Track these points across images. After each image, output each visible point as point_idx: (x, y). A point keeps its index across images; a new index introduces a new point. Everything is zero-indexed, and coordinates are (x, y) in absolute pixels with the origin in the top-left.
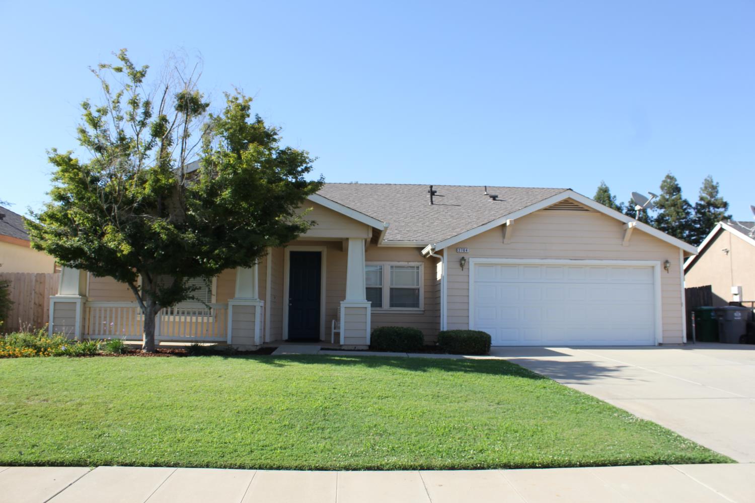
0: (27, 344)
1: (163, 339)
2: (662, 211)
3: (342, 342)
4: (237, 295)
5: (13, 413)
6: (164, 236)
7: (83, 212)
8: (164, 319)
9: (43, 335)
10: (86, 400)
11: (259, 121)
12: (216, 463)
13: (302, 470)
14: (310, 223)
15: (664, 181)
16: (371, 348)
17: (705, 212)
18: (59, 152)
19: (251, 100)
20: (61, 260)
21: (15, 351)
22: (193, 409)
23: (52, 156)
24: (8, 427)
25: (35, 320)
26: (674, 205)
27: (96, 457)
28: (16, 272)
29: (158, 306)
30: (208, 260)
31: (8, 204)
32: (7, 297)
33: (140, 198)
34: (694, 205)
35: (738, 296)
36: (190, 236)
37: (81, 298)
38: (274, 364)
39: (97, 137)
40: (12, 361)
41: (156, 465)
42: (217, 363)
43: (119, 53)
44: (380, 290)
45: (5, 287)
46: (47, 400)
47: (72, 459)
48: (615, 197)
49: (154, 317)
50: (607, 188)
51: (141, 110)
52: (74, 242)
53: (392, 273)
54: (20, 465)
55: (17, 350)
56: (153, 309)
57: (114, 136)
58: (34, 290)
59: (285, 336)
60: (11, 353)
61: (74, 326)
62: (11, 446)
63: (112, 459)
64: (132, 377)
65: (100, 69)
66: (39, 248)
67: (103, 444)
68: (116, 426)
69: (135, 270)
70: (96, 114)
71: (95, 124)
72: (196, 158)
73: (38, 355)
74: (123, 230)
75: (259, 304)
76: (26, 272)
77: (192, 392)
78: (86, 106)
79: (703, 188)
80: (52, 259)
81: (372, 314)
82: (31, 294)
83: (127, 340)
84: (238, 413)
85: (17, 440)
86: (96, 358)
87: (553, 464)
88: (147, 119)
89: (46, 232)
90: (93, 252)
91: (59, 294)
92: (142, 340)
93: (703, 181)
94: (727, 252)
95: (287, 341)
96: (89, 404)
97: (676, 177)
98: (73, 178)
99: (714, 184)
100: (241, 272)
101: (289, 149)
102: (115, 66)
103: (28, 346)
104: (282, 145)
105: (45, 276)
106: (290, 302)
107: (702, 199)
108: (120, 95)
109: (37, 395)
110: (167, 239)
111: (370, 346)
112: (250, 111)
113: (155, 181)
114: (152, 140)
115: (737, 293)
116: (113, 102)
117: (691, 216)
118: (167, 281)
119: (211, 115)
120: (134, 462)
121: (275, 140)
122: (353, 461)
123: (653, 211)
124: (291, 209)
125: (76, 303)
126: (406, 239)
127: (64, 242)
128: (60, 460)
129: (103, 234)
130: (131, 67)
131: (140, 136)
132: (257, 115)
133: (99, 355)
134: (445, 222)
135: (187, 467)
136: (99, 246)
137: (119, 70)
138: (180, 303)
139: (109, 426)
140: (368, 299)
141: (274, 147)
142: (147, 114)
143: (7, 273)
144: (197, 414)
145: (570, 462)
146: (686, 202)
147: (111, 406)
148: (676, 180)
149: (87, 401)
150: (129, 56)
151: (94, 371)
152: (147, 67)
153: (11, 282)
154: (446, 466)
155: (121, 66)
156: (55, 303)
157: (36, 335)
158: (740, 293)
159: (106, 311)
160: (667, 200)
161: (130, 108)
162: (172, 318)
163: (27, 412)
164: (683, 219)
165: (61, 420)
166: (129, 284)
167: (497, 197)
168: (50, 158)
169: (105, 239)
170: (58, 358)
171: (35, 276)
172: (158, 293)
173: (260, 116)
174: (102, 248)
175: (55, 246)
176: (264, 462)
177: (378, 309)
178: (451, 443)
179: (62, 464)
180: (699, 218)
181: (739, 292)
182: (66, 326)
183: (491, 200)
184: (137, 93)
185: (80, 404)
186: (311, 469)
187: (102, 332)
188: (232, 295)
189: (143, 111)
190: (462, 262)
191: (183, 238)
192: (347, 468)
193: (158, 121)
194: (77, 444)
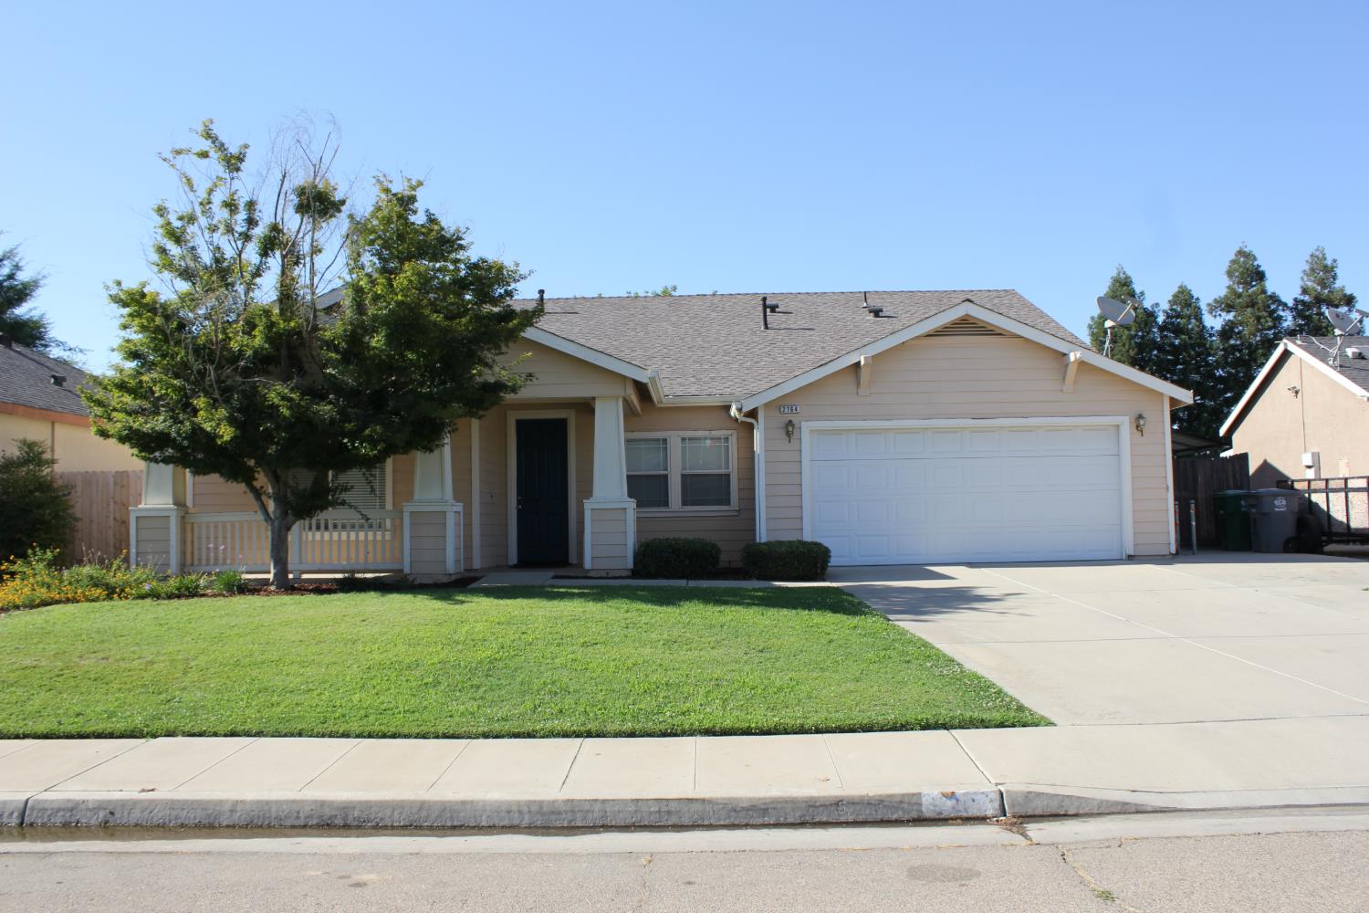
0: (95, 583)
1: (306, 569)
2: (1231, 316)
3: (588, 565)
4: (417, 496)
5: (58, 676)
6: (285, 412)
7: (164, 378)
8: (307, 537)
9: (119, 568)
10: (160, 658)
11: (432, 220)
12: (313, 730)
13: (426, 738)
14: (524, 376)
15: (1233, 262)
16: (635, 573)
17: (1310, 316)
18: (125, 286)
19: (420, 184)
20: (140, 452)
21: (76, 593)
22: (306, 664)
23: (114, 291)
24: (48, 693)
25: (117, 545)
26: (1252, 304)
27: (155, 726)
28: (83, 471)
29: (290, 518)
30: (361, 444)
31: (81, 351)
32: (69, 511)
33: (249, 353)
34: (1291, 303)
35: (1313, 470)
36: (325, 409)
37: (177, 510)
38: (453, 600)
39: (183, 258)
40: (70, 607)
41: (233, 734)
42: (371, 600)
43: (201, 129)
44: (663, 480)
45: (64, 495)
46: (107, 659)
47: (123, 729)
48: (1142, 293)
49: (286, 535)
50: (1128, 277)
51: (242, 216)
52: (159, 423)
53: (684, 449)
54: (59, 737)
55: (79, 591)
56: (284, 522)
57: (207, 258)
58: (113, 498)
59: (513, 557)
60: (69, 596)
61: (168, 552)
62: (49, 716)
63: (175, 728)
64: (236, 625)
65: (175, 158)
66: (103, 434)
67: (170, 711)
68: (193, 689)
69: (252, 463)
70: (177, 224)
71: (177, 238)
72: (338, 283)
73: (111, 599)
74: (227, 401)
75: (453, 510)
76: (98, 470)
77: (314, 642)
78: (161, 211)
79: (1308, 272)
80: (127, 450)
81: (639, 520)
82: (108, 505)
83: (247, 573)
84: (369, 668)
85: (59, 708)
86: (196, 599)
87: (777, 730)
88: (253, 229)
89: (115, 410)
90: (184, 438)
91: (143, 503)
92: (269, 572)
93: (1308, 258)
94: (1297, 392)
95: (515, 567)
96: (164, 661)
97: (1256, 253)
98: (146, 327)
99: (1329, 262)
100: (421, 461)
101: (484, 261)
102: (197, 149)
103: (96, 585)
104: (473, 255)
105: (128, 476)
106: (519, 502)
107: (1305, 291)
108: (210, 192)
109: (95, 652)
110: (292, 416)
111: (633, 571)
112: (416, 204)
113: (267, 326)
114: (261, 262)
115: (1311, 464)
116: (201, 204)
117: (1285, 324)
118: (303, 479)
119: (351, 217)
120: (205, 731)
121: (462, 247)
122: (496, 727)
123: (1215, 316)
124: (488, 356)
125: (168, 517)
126: (706, 392)
127: (141, 425)
128: (109, 730)
129: (195, 411)
130: (222, 147)
131: (243, 256)
132: (427, 211)
133: (203, 595)
134: (780, 359)
135: (273, 736)
136: (193, 429)
137: (204, 155)
138: (324, 512)
139: (184, 689)
140: (630, 495)
141: (462, 258)
142: (251, 222)
143: (70, 473)
144: (309, 671)
145: (802, 726)
146: (1274, 299)
147: (193, 663)
148: (1255, 259)
149: (162, 658)
150: (216, 130)
151: (185, 618)
152: (246, 146)
153: (73, 487)
154: (623, 732)
155: (207, 149)
156: (137, 518)
157: (108, 568)
158: (1316, 464)
159: (216, 527)
160: (1240, 296)
161: (225, 214)
162: (318, 535)
163: (76, 674)
164: (1270, 329)
165: (121, 683)
166: (247, 484)
167: (881, 311)
168: (111, 296)
169: (198, 419)
170: (140, 601)
171: (114, 476)
172: (291, 498)
173: (432, 212)
174: (197, 431)
175: (127, 432)
176: (376, 728)
177: (664, 509)
178: (647, 704)
179: (111, 736)
180: (1300, 325)
181: (1313, 461)
182: (154, 553)
183: (871, 317)
184: (233, 189)
185: (152, 663)
186: (437, 737)
187: (212, 561)
188: (409, 496)
189: (246, 217)
190: (790, 429)
191: (316, 413)
192: (486, 736)
193: (267, 233)
194: (135, 712)
